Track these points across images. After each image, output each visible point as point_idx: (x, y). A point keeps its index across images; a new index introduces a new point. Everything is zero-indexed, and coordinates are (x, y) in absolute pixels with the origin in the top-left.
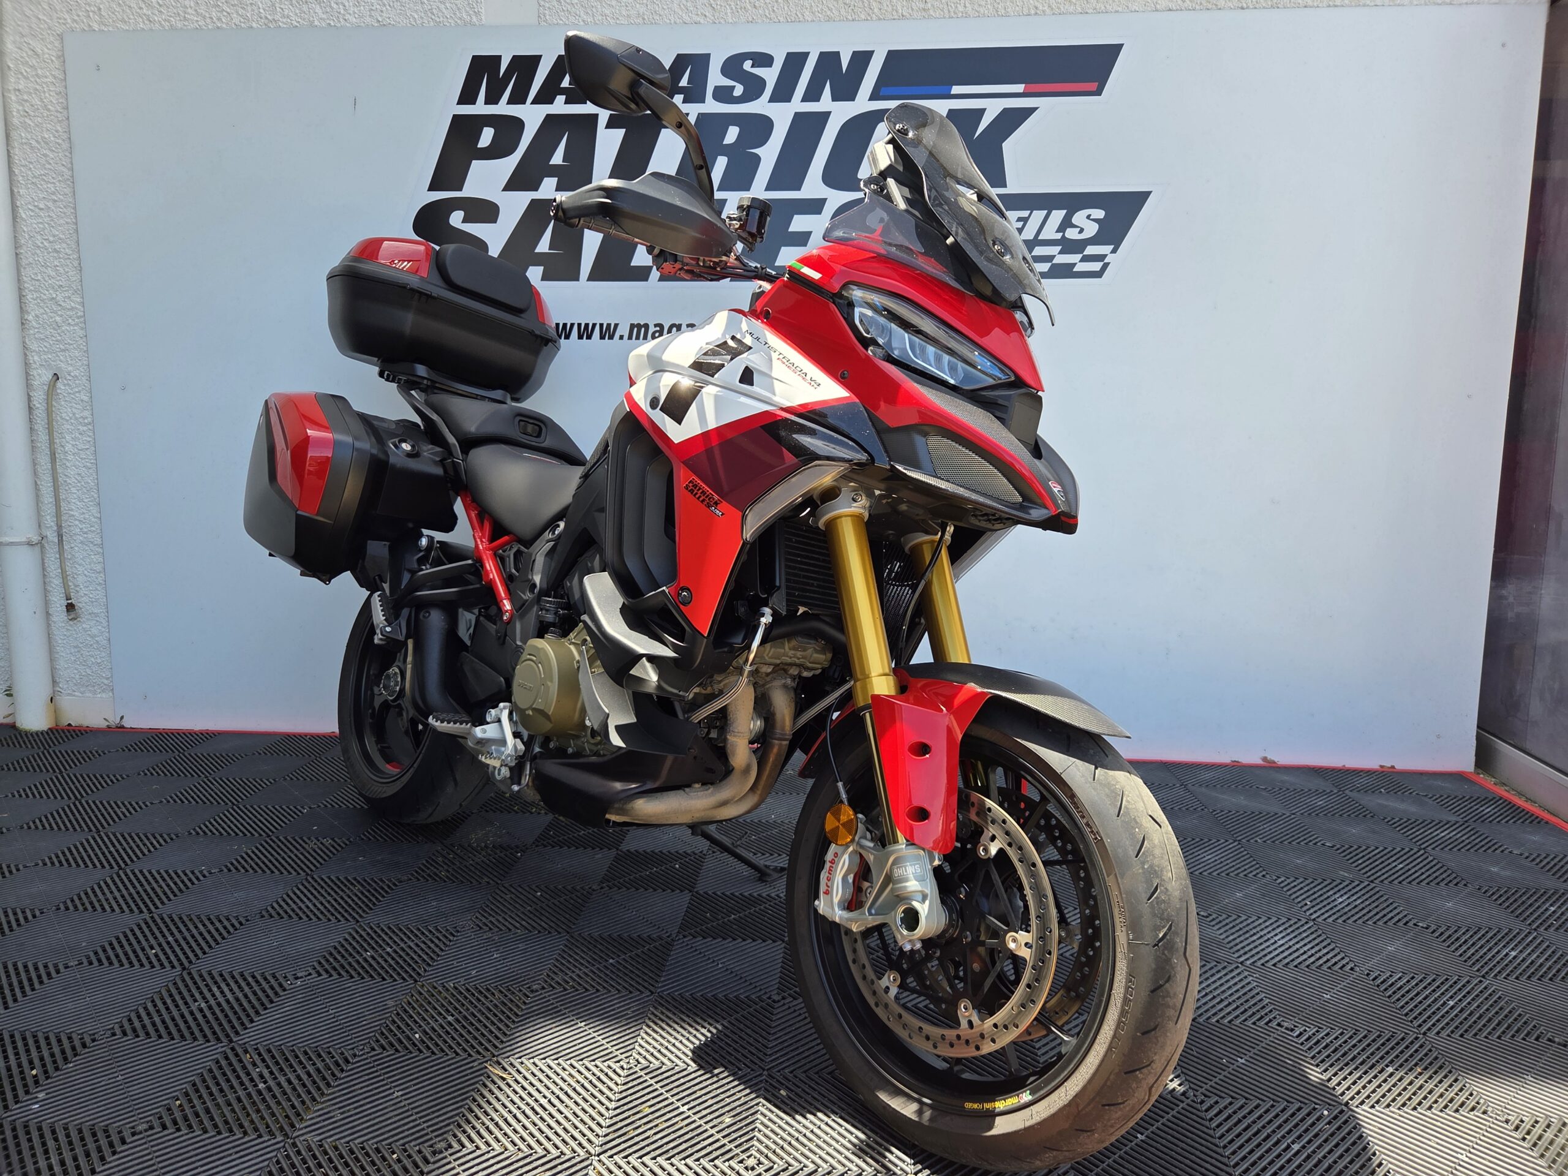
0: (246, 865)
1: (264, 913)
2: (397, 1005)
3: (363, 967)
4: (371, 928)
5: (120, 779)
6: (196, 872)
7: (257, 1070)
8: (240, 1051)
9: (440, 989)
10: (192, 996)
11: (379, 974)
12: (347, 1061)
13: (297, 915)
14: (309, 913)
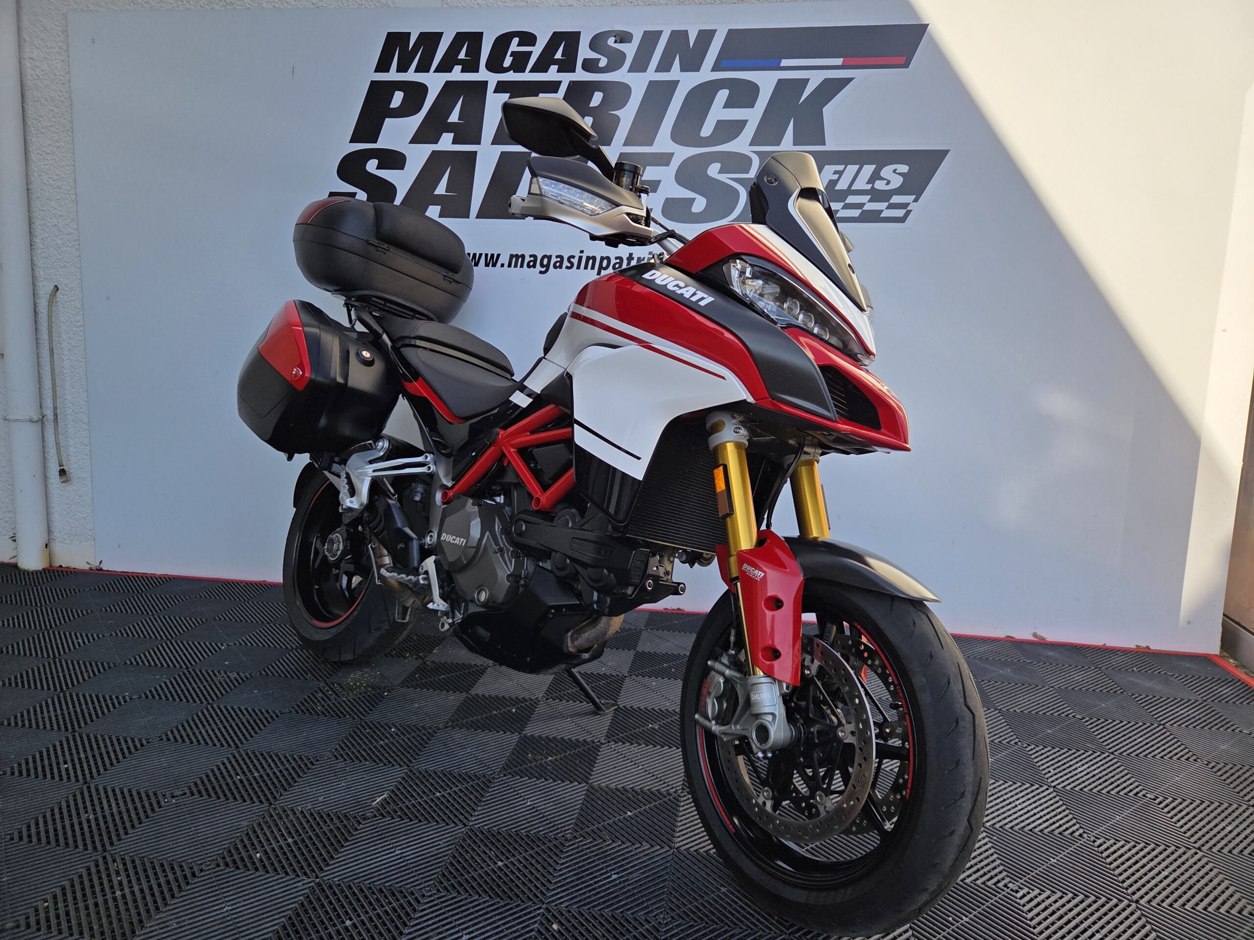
0: (162, 694)
1: (164, 737)
2: (248, 826)
3: (230, 790)
4: (247, 754)
5: (85, 614)
6: (120, 698)
7: (119, 878)
8: (110, 860)
9: (289, 812)
10: (85, 807)
11: (242, 797)
12: (194, 875)
13: (190, 739)
14: (200, 738)
